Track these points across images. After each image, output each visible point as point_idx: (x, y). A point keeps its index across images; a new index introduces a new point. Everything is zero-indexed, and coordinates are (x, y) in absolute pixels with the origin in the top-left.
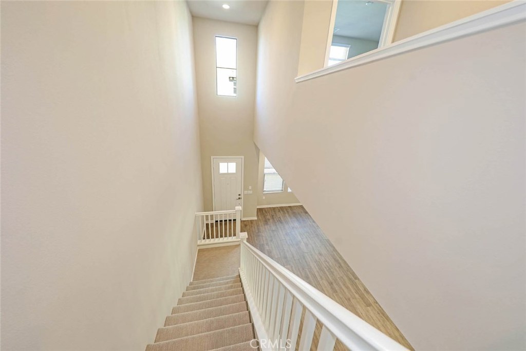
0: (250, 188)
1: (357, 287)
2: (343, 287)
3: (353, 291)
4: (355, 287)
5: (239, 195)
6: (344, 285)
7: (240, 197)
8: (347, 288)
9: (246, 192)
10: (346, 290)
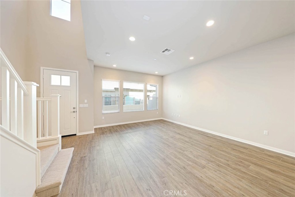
0: (86, 101)
1: (187, 156)
2: (176, 160)
3: (185, 160)
4: (186, 157)
5: (74, 108)
6: (176, 157)
7: (75, 110)
8: (179, 159)
9: (81, 106)
10: (178, 161)
